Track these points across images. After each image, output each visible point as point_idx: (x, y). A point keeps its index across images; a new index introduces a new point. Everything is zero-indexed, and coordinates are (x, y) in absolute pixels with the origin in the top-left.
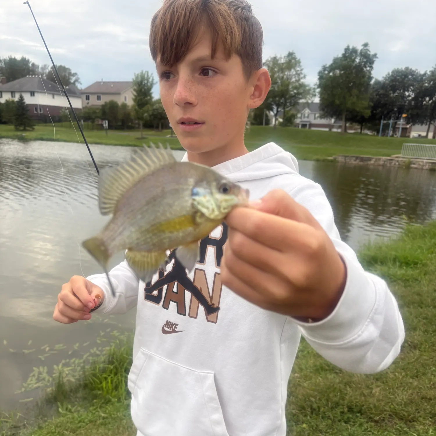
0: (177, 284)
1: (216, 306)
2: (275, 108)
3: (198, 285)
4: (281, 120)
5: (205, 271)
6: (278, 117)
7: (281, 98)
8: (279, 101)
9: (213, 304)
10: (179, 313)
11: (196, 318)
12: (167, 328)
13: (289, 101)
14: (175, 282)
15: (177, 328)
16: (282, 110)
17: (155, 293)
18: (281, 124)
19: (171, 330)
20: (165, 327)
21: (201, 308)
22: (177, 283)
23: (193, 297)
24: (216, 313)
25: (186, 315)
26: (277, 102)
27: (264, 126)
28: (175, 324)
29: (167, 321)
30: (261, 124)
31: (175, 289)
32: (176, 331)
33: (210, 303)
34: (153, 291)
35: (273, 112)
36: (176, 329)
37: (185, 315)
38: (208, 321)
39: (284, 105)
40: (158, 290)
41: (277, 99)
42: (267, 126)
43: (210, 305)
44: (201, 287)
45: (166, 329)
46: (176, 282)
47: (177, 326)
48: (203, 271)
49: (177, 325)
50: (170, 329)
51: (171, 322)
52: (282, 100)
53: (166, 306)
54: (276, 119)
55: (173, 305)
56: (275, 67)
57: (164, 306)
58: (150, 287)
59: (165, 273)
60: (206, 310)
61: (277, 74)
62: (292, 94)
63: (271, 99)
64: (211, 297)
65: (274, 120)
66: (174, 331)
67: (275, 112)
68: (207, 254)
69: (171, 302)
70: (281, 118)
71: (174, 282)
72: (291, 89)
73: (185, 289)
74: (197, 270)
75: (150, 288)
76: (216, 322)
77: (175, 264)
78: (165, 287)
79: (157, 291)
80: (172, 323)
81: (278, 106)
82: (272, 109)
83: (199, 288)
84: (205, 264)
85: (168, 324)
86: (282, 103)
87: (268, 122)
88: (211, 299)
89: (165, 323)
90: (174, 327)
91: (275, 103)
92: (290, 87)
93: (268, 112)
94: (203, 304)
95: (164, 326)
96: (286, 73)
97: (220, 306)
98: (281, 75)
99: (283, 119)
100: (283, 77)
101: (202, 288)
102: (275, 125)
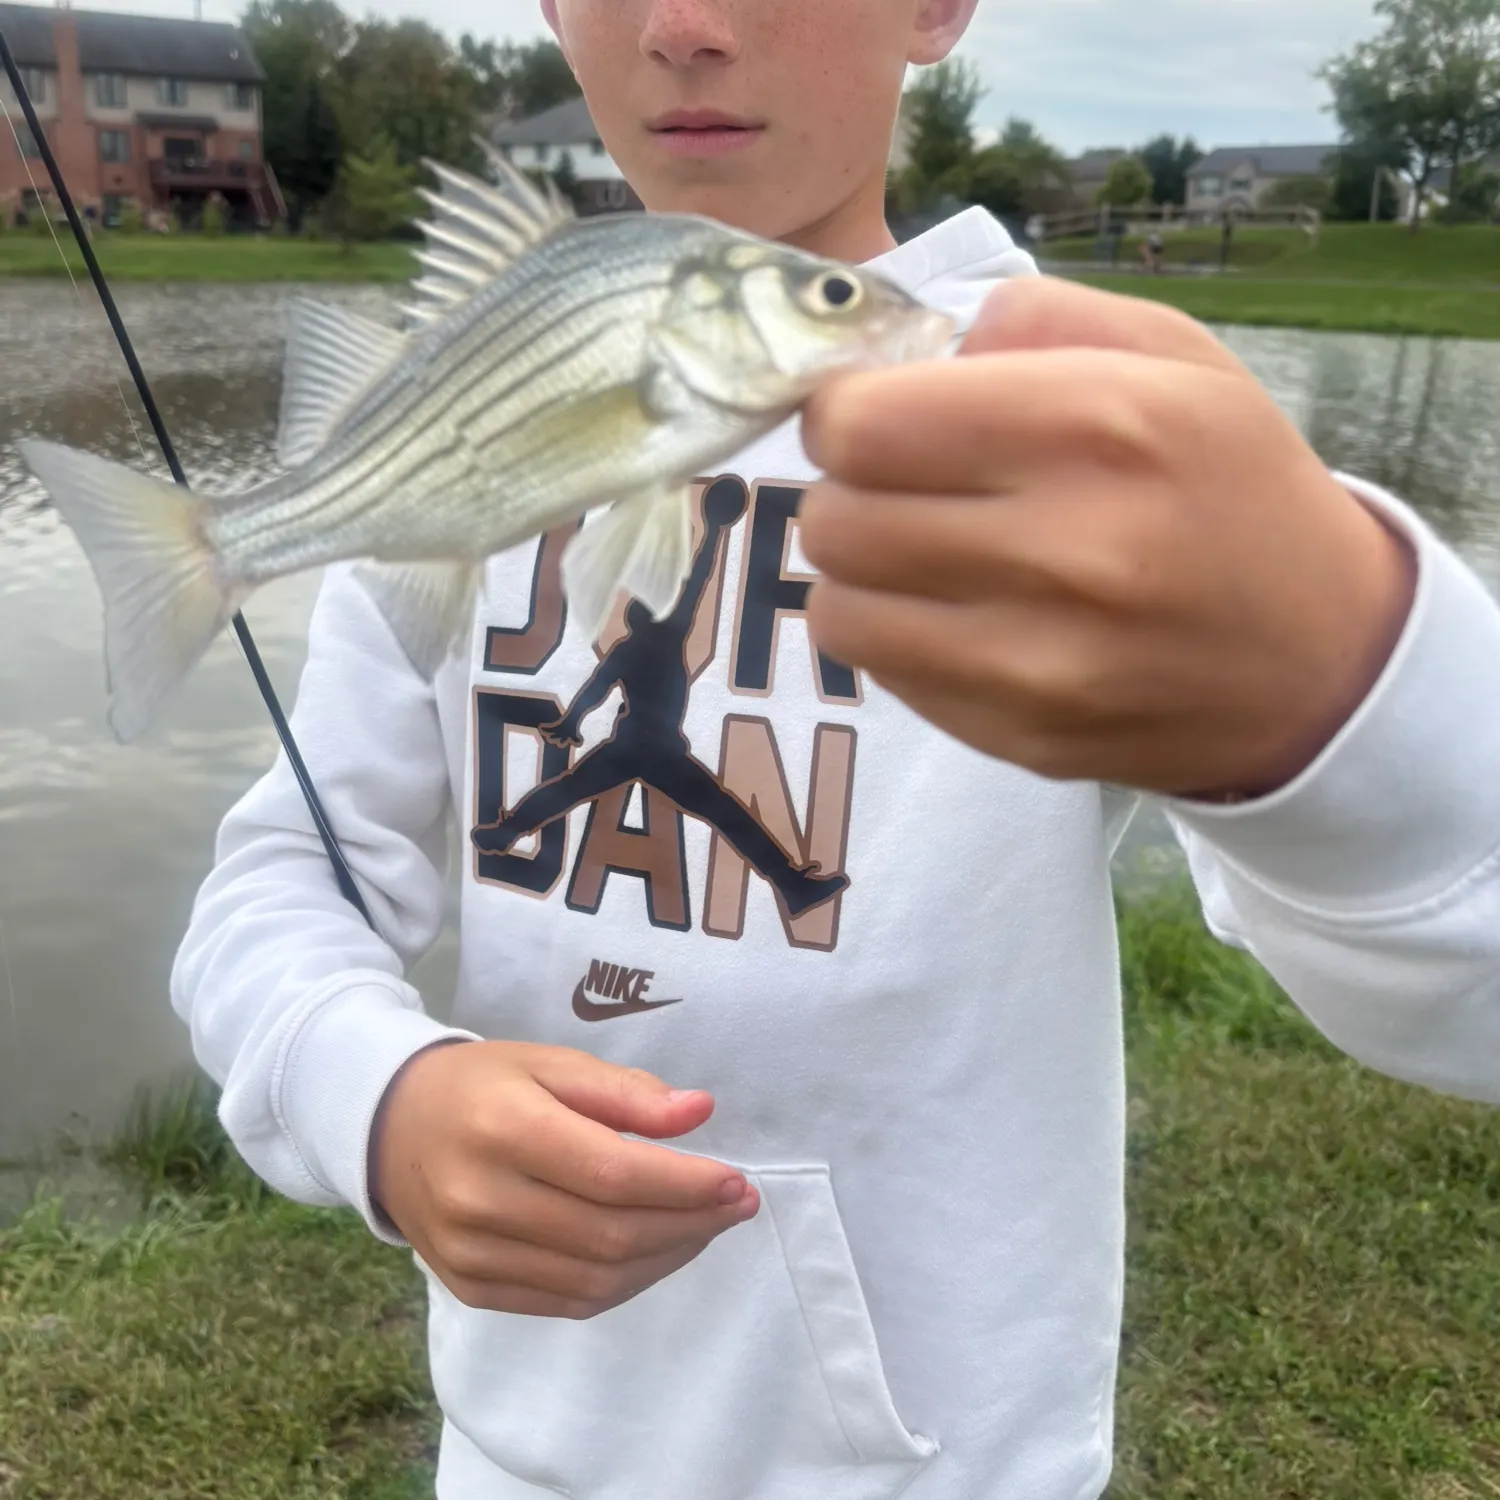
0: (644, 792)
1: (827, 870)
2: (1418, 157)
3: (739, 786)
4: (1442, 201)
5: (772, 722)
6: (1427, 190)
7: (1442, 121)
8: (1435, 132)
9: (816, 866)
10: (655, 921)
11: (736, 935)
12: (598, 991)
13: (1477, 128)
14: (631, 788)
15: (646, 988)
16: (1449, 165)
17: (527, 845)
18: (1439, 215)
19: (620, 1000)
20: (589, 988)
21: (761, 890)
22: (643, 789)
23: (721, 842)
24: (831, 904)
25: (693, 926)
26: (1427, 138)
27: (1373, 224)
28: (635, 972)
29: (595, 963)
30: (1362, 215)
31: (634, 817)
32: (643, 1001)
33: (799, 861)
34: (512, 840)
35: (1411, 173)
36: (643, 995)
37: (685, 926)
38: (794, 942)
39: (1456, 146)
40: (540, 831)
41: (1428, 125)
42: (1384, 226)
43: (799, 870)
44: (754, 796)
45: (593, 997)
46: (638, 787)
47: (647, 981)
48: (764, 722)
49: (650, 975)
50: (616, 996)
51: (615, 968)
52: (1448, 129)
53: (584, 899)
54: (1421, 197)
55: (624, 892)
56: (1425, 14)
57: (573, 900)
58: (500, 820)
59: (578, 754)
60: (781, 895)
61: (1432, 37)
62: (1488, 105)
63: (1403, 129)
64: (803, 833)
65: (1412, 201)
66: (635, 1004)
67: (1418, 173)
68: (779, 648)
69: (613, 876)
70: (1440, 192)
71: (628, 783)
72: (1482, 90)
73: (681, 808)
74: (732, 723)
75: (495, 825)
76: (829, 947)
77: (627, 705)
78: (577, 818)
79: (534, 835)
80: (624, 970)
81: (1430, 147)
82: (1405, 164)
83: (748, 802)
84: (772, 690)
85: (602, 975)
86: (1447, 139)
87: (1389, 209)
88: (804, 842)
89: (585, 971)
90: (632, 985)
91: (1419, 140)
92: (1483, 79)
93: (1391, 176)
94: (765, 871)
95: (581, 985)
96: (1467, 32)
97: (848, 870)
98: (1445, 39)
99: (1451, 195)
100: (1452, 48)
101: (758, 799)
102: (1416, 218)
